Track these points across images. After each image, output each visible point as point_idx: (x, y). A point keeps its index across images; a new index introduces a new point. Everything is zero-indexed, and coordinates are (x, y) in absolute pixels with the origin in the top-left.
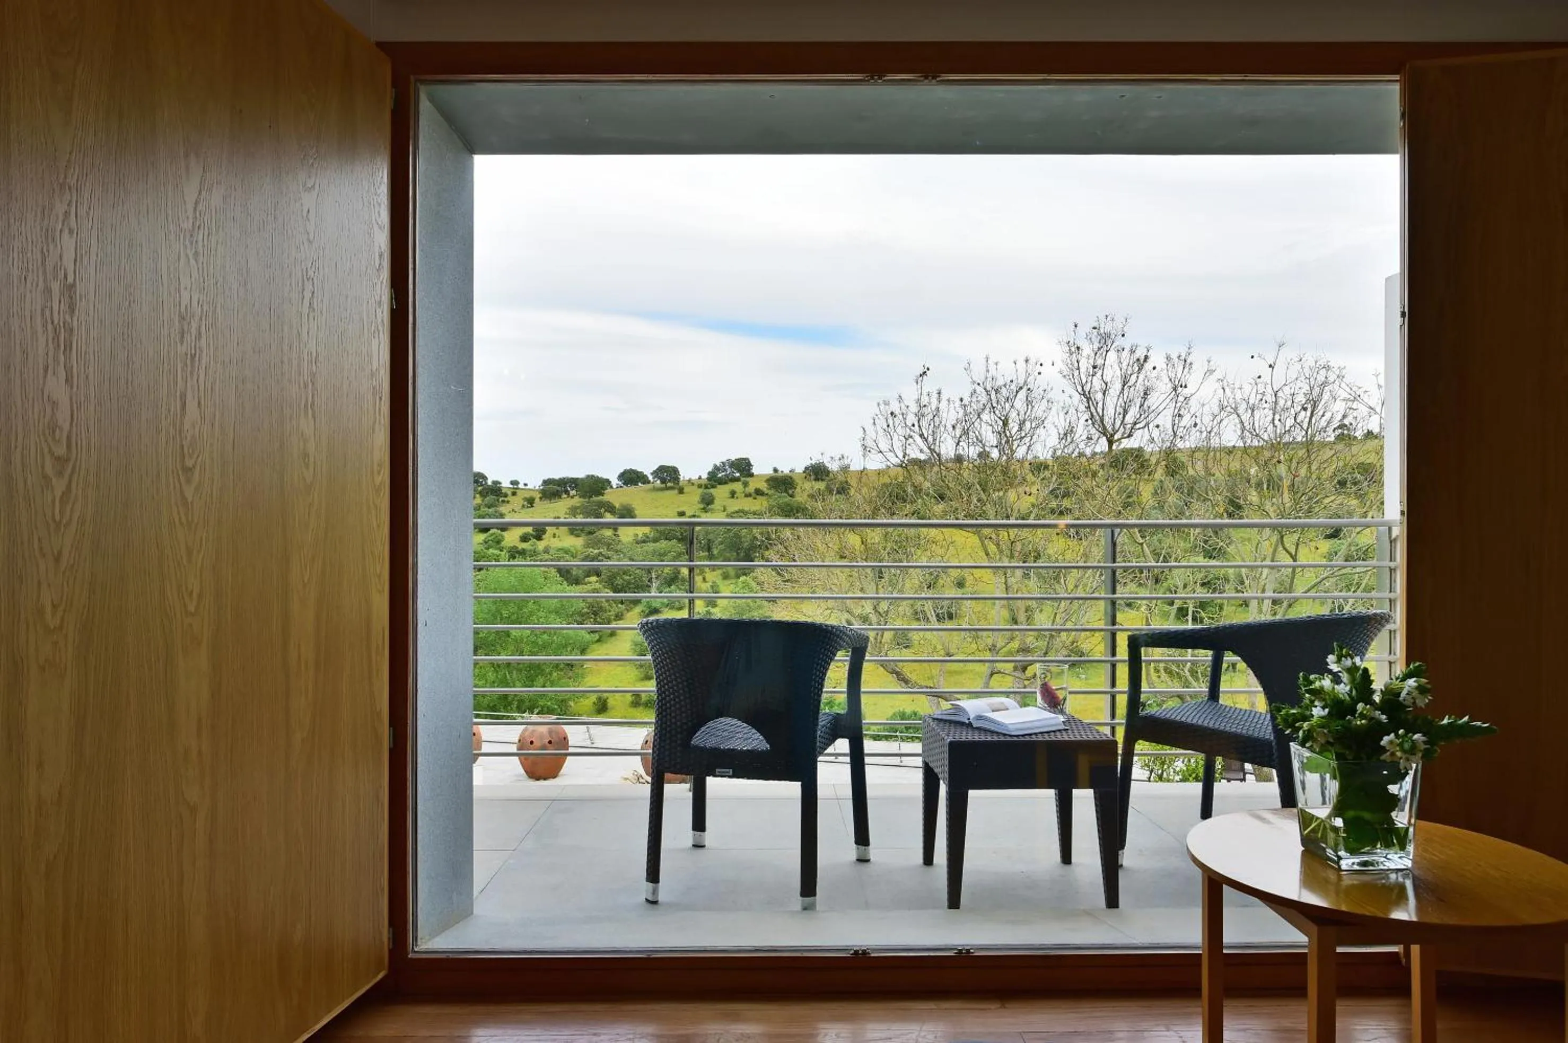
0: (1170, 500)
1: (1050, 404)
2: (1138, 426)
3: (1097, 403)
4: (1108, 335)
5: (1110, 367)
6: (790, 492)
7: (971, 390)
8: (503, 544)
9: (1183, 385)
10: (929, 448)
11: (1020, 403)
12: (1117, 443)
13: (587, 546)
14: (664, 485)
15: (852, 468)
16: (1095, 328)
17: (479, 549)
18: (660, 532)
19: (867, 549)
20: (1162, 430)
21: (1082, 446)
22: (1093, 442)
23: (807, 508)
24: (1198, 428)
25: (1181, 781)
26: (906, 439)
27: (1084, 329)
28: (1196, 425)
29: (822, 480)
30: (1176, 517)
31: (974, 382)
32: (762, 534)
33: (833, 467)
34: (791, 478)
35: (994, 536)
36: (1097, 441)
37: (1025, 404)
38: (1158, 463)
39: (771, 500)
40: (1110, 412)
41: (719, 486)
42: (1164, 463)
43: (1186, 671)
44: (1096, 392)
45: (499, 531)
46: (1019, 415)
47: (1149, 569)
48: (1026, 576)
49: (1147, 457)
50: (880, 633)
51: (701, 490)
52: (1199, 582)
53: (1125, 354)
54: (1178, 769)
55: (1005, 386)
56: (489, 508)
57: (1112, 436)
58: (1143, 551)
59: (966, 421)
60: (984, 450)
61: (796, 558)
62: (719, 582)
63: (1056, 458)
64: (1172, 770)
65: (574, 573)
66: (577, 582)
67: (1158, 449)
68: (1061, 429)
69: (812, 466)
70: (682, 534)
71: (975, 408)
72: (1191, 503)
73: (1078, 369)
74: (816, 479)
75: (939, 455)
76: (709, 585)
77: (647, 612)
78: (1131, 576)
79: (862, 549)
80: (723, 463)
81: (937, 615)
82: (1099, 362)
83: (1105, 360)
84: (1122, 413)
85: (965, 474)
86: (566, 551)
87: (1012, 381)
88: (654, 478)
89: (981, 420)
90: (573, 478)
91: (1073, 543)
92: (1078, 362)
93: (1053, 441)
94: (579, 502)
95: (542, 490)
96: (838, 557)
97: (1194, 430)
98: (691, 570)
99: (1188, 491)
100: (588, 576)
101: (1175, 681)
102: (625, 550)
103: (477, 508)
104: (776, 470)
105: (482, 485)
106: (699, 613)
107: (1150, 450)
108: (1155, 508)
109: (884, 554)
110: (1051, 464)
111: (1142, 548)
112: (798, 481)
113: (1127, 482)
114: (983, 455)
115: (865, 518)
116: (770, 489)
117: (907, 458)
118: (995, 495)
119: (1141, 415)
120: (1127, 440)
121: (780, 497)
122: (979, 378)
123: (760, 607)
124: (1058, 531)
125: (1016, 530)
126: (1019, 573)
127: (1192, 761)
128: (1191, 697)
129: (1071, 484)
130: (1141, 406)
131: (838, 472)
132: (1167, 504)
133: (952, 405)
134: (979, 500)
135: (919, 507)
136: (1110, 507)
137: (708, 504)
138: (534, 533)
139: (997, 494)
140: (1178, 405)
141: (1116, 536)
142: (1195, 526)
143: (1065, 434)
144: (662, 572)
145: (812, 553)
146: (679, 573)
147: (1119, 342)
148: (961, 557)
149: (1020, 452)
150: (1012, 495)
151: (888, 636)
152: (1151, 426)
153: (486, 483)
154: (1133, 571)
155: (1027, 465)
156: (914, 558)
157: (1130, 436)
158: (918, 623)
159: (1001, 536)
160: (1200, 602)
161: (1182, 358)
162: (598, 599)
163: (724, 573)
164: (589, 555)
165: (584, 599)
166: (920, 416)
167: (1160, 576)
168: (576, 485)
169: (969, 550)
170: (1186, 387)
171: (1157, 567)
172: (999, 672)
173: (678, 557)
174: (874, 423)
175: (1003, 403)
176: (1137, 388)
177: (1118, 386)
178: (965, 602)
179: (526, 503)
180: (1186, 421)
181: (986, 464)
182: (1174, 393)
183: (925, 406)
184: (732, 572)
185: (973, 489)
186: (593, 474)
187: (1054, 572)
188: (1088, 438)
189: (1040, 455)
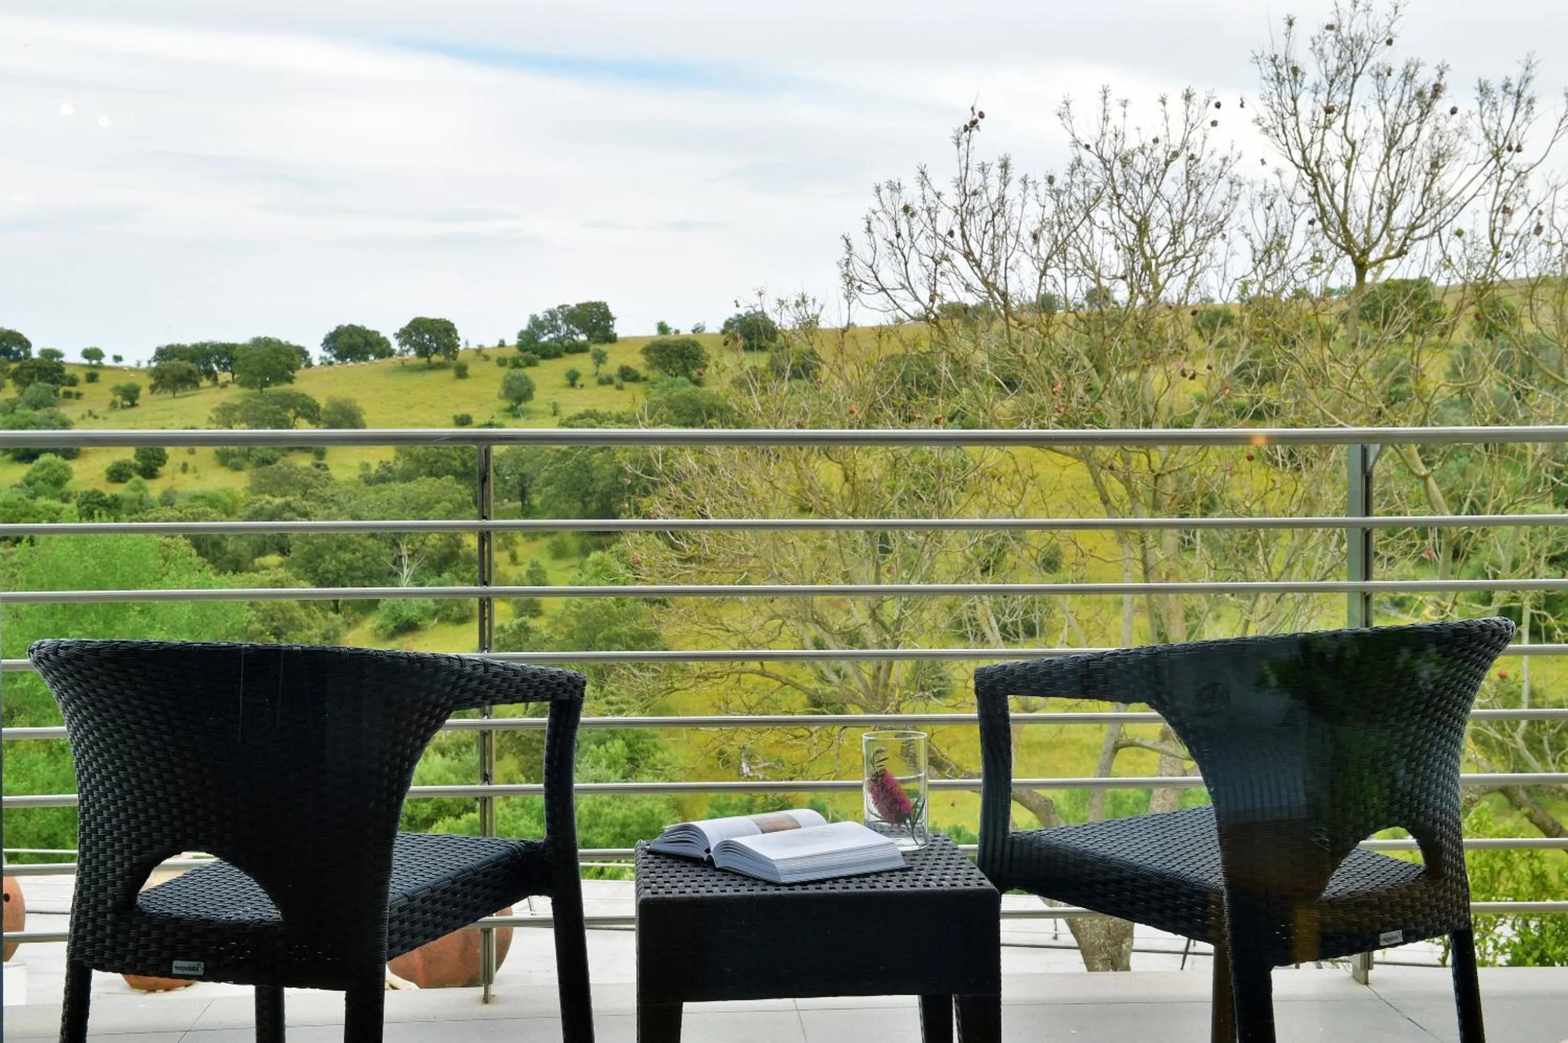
0: (1484, 386)
1: (1236, 187)
2: (1418, 233)
3: (1333, 187)
4: (1358, 42)
5: (1360, 109)
6: (694, 373)
7: (1070, 159)
8: (69, 486)
9: (1514, 146)
10: (985, 281)
11: (1173, 184)
12: (1375, 269)
13: (258, 488)
14: (424, 360)
15: (823, 325)
16: (1330, 27)
17: (14, 498)
18: (418, 460)
19: (854, 492)
20: (1468, 240)
21: (1301, 275)
22: (1324, 266)
23: (729, 409)
24: (1542, 236)
25: (1510, 964)
26: (937, 263)
27: (1307, 29)
28: (1539, 230)
29: (761, 348)
30: (1497, 422)
31: (1077, 143)
32: (635, 462)
33: (785, 321)
34: (695, 344)
35: (1118, 464)
36: (1333, 264)
37: (1184, 190)
38: (1459, 309)
39: (654, 392)
40: (1361, 203)
41: (543, 363)
42: (1472, 309)
43: (1518, 738)
44: (1331, 162)
45: (60, 460)
46: (1170, 211)
47: (1441, 528)
48: (1187, 546)
49: (1437, 297)
50: (884, 664)
51: (504, 372)
52: (1543, 556)
53: (1394, 81)
54: (1502, 941)
55: (1142, 150)
56: (36, 407)
57: (1365, 253)
58: (1427, 493)
59: (1060, 225)
60: (1099, 285)
61: (708, 511)
62: (546, 562)
63: (1248, 303)
64: (1490, 944)
65: (230, 548)
66: (237, 566)
67: (1460, 282)
68: (1255, 237)
69: (741, 320)
70: (464, 464)
71: (1081, 197)
72: (1528, 392)
73: (1295, 114)
74: (749, 348)
75: (1004, 295)
76: (523, 570)
77: (391, 627)
78: (1403, 545)
79: (845, 492)
80: (550, 313)
81: (1003, 628)
82: (1339, 98)
83: (1351, 95)
84: (1385, 205)
85: (1060, 336)
86: (212, 501)
87: (1156, 141)
88: (401, 345)
89: (1093, 223)
90: (224, 345)
91: (1283, 477)
92: (1294, 99)
93: (1242, 264)
94: (238, 396)
95: (155, 369)
96: (795, 508)
97: (1535, 240)
98: (484, 537)
99: (1523, 366)
100: (262, 552)
101: (1494, 760)
102: (342, 499)
103: (11, 408)
104: (663, 328)
105: (17, 359)
106: (501, 628)
107: (1442, 283)
108: (1454, 404)
109: (892, 501)
110: (1237, 313)
111: (1426, 486)
112: (710, 350)
113: (1396, 350)
114: (1098, 296)
115: (851, 428)
116: (651, 367)
117: (938, 302)
118: (1121, 380)
119: (1425, 210)
120: (1396, 261)
121: (672, 385)
122: (1088, 131)
123: (634, 615)
124: (1252, 450)
125: (1163, 449)
126: (1171, 538)
127: (1533, 924)
128: (1528, 791)
129: (1276, 354)
130: (1426, 190)
131: (793, 331)
132: (1477, 397)
133: (1031, 191)
134: (1089, 390)
135: (965, 404)
136: (1359, 401)
137: (520, 400)
138: (139, 463)
139: (1124, 376)
140: (1504, 187)
141: (1371, 459)
142: (1536, 437)
143: (1267, 252)
144: (423, 544)
145: (742, 502)
146: (459, 545)
147: (1382, 56)
148: (1051, 507)
149: (1173, 290)
150: (1156, 378)
151: (901, 671)
152: (1445, 232)
153: (28, 354)
154: (1407, 534)
155: (1188, 317)
156: (955, 509)
157: (1401, 253)
158: (963, 643)
159: (1134, 464)
160: (1547, 597)
161: (1515, 89)
162: (284, 601)
163: (555, 543)
164: (262, 508)
165: (253, 601)
166: (965, 214)
167: (1463, 544)
168: (232, 360)
169: (1070, 494)
170: (1519, 149)
171: (1459, 524)
172: (1131, 744)
173: (458, 510)
174: (869, 230)
175: (1137, 187)
176: (1417, 153)
177: (1377, 149)
178: (1060, 598)
179: (119, 398)
180: (1519, 221)
181: (1101, 313)
182: (1494, 162)
183: (975, 193)
184: (573, 544)
185: (1076, 364)
186: (270, 336)
187: (1244, 537)
188: (1314, 259)
189: (1214, 294)
